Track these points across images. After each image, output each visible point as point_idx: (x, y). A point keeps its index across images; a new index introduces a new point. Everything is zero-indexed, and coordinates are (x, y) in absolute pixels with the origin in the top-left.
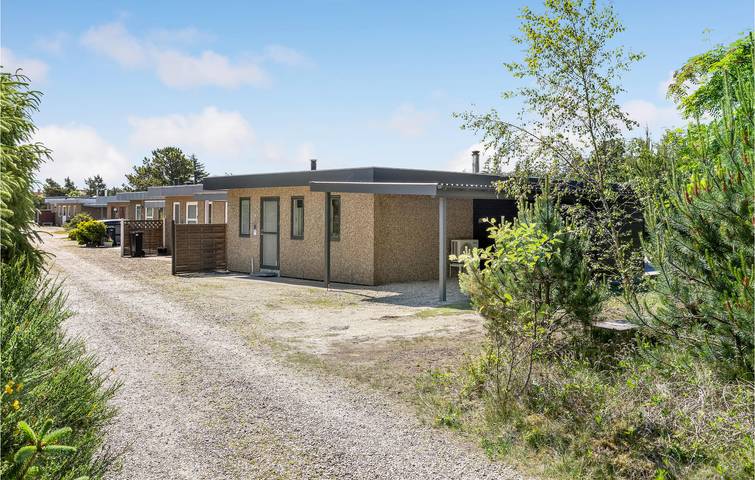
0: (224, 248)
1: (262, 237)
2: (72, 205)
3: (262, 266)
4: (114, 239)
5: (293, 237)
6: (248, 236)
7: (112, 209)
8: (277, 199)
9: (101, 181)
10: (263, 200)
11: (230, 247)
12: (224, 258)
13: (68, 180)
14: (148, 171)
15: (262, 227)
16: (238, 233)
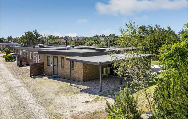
0: (43, 69)
1: (53, 67)
2: (4, 45)
3: (54, 74)
4: (15, 59)
5: (61, 67)
6: (50, 66)
7: (14, 49)
8: (57, 57)
9: (11, 37)
10: (53, 57)
11: (45, 68)
12: (44, 71)
13: (3, 37)
14: (24, 38)
15: (53, 64)
16: (47, 65)
